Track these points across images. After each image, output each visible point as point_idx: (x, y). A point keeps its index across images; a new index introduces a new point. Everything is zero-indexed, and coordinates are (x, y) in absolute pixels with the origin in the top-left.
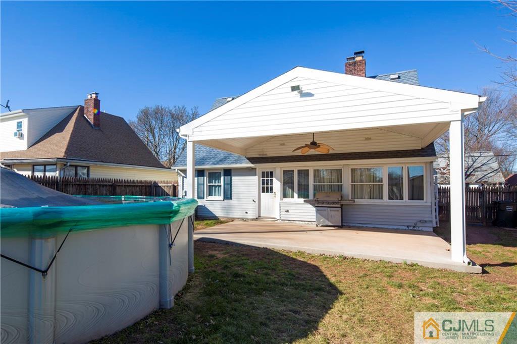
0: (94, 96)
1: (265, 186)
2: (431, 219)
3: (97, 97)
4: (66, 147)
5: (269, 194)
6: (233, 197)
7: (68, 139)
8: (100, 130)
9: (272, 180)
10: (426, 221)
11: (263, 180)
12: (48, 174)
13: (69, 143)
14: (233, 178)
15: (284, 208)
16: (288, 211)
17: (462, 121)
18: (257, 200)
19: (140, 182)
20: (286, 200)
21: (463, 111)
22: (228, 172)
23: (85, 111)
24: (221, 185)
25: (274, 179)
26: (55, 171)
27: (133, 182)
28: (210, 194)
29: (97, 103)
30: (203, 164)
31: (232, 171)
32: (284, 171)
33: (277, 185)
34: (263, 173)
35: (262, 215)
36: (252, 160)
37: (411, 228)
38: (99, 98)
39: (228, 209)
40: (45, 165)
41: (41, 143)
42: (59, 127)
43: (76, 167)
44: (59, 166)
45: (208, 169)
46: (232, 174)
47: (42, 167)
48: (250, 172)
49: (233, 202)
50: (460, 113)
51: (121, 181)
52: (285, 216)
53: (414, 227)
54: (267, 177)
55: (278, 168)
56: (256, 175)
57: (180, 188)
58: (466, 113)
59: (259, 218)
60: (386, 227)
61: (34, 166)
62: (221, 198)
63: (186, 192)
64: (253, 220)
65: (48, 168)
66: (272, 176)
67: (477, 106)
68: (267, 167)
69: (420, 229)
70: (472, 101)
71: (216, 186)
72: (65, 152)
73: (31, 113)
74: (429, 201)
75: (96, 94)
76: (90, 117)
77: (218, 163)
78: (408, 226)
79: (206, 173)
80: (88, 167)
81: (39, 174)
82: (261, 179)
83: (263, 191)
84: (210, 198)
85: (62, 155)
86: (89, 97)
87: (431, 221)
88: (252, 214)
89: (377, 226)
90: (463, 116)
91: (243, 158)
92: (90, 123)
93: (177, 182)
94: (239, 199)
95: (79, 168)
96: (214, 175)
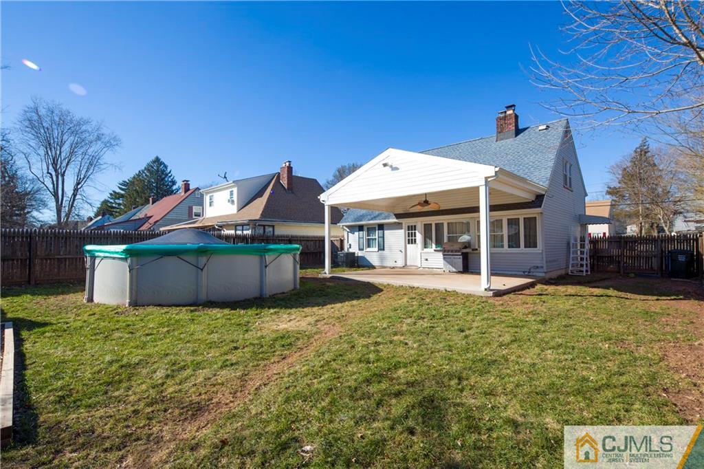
0: (287, 164)
1: (410, 238)
2: (542, 265)
3: (290, 164)
4: (262, 210)
5: (413, 245)
6: (385, 249)
7: (264, 203)
8: (293, 193)
9: (415, 233)
10: (537, 267)
11: (409, 233)
12: (245, 232)
13: (265, 206)
14: (385, 232)
15: (424, 257)
16: (427, 260)
17: (486, 185)
18: (403, 251)
19: (315, 237)
20: (426, 250)
21: (486, 178)
22: (381, 227)
23: (281, 178)
24: (375, 239)
25: (417, 231)
26: (248, 230)
27: (308, 237)
28: (369, 246)
29: (290, 169)
30: (361, 221)
31: (385, 226)
32: (425, 225)
33: (419, 237)
34: (409, 226)
35: (408, 264)
36: (398, 216)
37: (526, 273)
38: (291, 166)
39: (382, 259)
40: (243, 225)
41: (247, 207)
42: (260, 194)
43: (264, 226)
44: (251, 226)
45: (366, 225)
46: (385, 228)
47: (241, 228)
48: (397, 226)
49: (386, 252)
50: (484, 180)
51: (297, 237)
52: (425, 264)
53: (529, 272)
54: (412, 230)
55: (419, 222)
56: (402, 229)
57: (346, 242)
58: (489, 180)
59: (405, 266)
60: (506, 272)
61: (236, 226)
62: (376, 249)
63: (350, 245)
64: (401, 268)
65: (245, 227)
66: (415, 230)
67: (494, 174)
68: (411, 221)
69: (534, 274)
70: (490, 171)
71: (373, 239)
72: (262, 214)
73: (239, 183)
74: (541, 249)
75: (289, 162)
76: (284, 182)
77: (372, 219)
78: (524, 272)
79: (365, 228)
80: (273, 227)
81: (239, 232)
82: (407, 232)
83: (409, 243)
84: (368, 249)
85: (258, 217)
86: (284, 165)
87: (542, 267)
88: (400, 263)
89: (498, 272)
90: (486, 181)
91: (392, 214)
92: (284, 188)
93: (343, 236)
94: (390, 249)
95: (266, 227)
96: (370, 230)
